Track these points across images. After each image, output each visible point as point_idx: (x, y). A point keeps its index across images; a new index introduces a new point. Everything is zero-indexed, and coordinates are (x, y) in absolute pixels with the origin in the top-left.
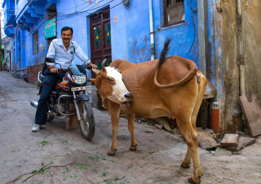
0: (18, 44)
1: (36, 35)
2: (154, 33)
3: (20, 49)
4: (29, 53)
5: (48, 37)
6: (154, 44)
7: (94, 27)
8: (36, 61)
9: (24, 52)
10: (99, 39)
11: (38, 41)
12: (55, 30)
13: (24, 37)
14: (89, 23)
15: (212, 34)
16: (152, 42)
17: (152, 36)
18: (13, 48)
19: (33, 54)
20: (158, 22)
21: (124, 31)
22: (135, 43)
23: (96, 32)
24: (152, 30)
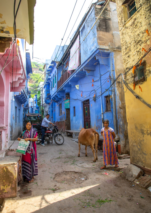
0: (52, 109)
1: (60, 105)
2: (103, 114)
3: (52, 112)
4: (57, 114)
5: (66, 108)
6: (103, 118)
7: (85, 106)
8: (61, 119)
9: (55, 114)
10: (87, 112)
11: (61, 109)
12: (69, 105)
13: (55, 106)
14: (83, 105)
15: (118, 117)
16: (102, 117)
17: (102, 115)
18: (49, 110)
19: (59, 115)
20: (104, 110)
21: (94, 111)
22: (98, 116)
23: (86, 109)
24: (102, 113)
